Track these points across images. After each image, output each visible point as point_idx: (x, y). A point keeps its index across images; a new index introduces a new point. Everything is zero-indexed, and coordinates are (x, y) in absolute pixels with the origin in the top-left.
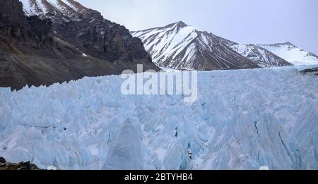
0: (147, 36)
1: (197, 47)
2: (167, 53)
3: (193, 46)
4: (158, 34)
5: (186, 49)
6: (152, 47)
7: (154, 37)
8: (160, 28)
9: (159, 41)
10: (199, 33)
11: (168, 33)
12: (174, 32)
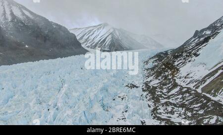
0: (87, 31)
1: (112, 37)
2: (96, 40)
3: (110, 36)
4: (93, 30)
5: (106, 38)
6: (89, 37)
7: (91, 31)
8: (95, 26)
9: (93, 34)
10: (114, 30)
11: (98, 29)
12: (102, 29)
